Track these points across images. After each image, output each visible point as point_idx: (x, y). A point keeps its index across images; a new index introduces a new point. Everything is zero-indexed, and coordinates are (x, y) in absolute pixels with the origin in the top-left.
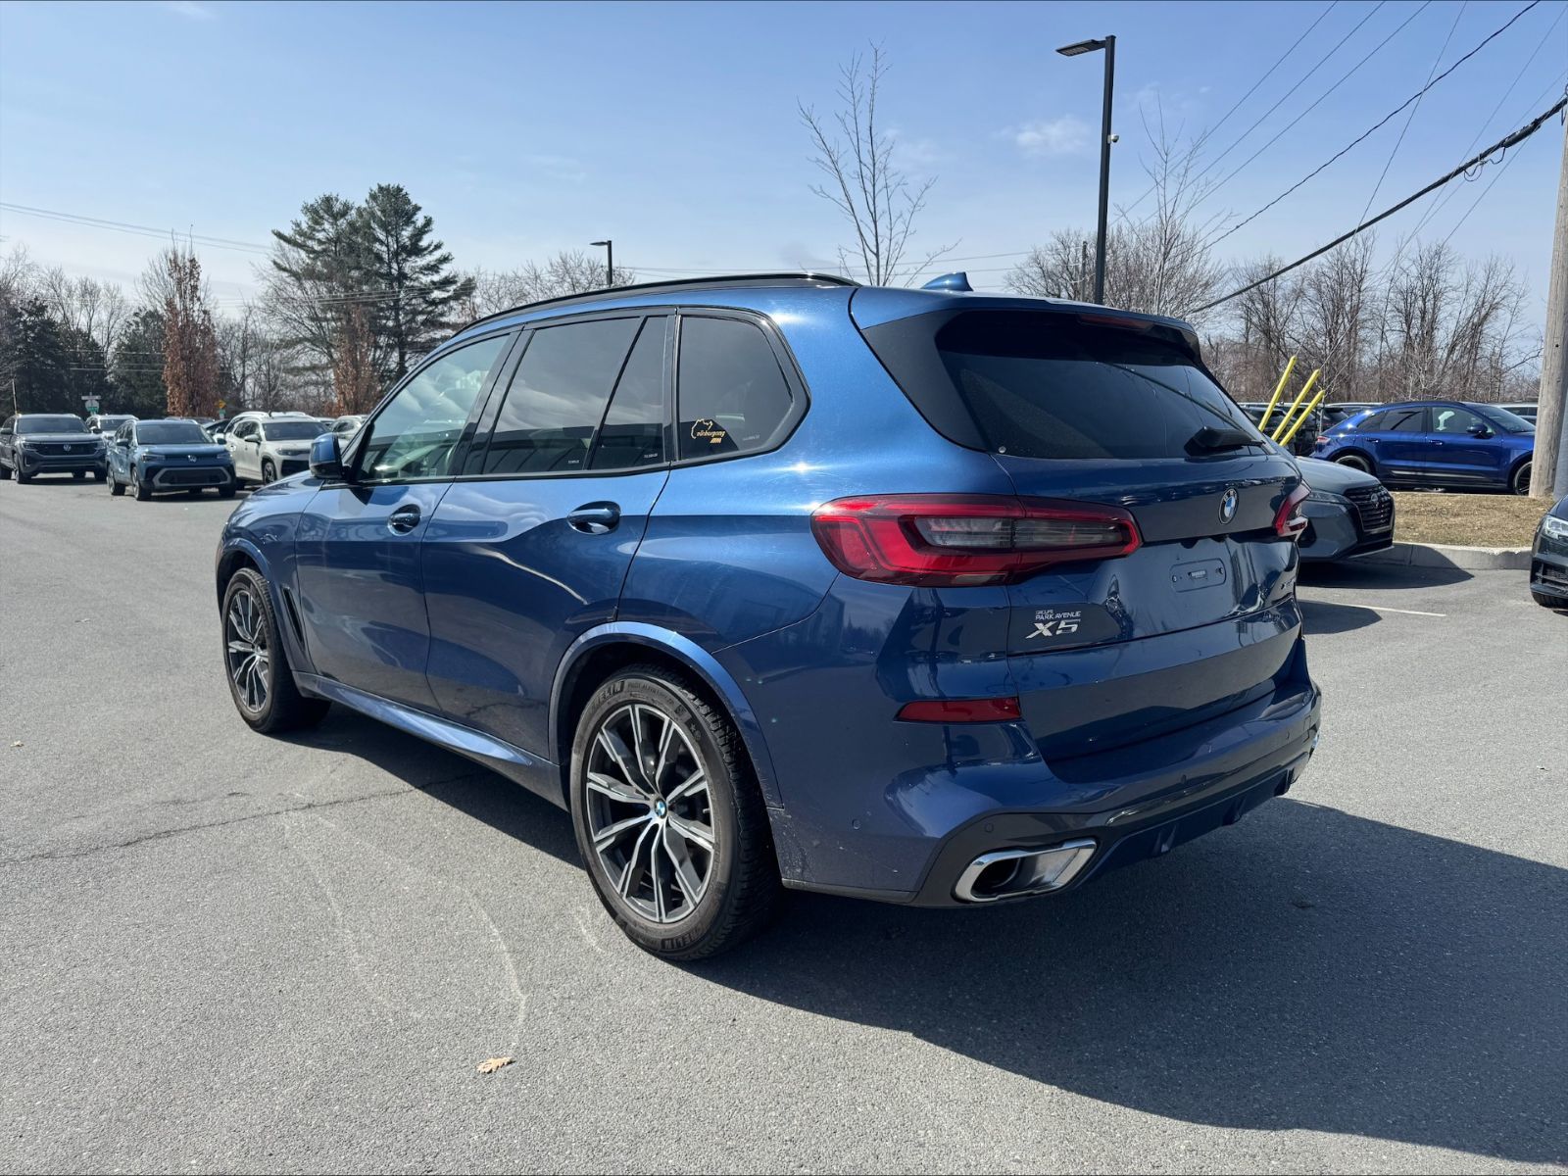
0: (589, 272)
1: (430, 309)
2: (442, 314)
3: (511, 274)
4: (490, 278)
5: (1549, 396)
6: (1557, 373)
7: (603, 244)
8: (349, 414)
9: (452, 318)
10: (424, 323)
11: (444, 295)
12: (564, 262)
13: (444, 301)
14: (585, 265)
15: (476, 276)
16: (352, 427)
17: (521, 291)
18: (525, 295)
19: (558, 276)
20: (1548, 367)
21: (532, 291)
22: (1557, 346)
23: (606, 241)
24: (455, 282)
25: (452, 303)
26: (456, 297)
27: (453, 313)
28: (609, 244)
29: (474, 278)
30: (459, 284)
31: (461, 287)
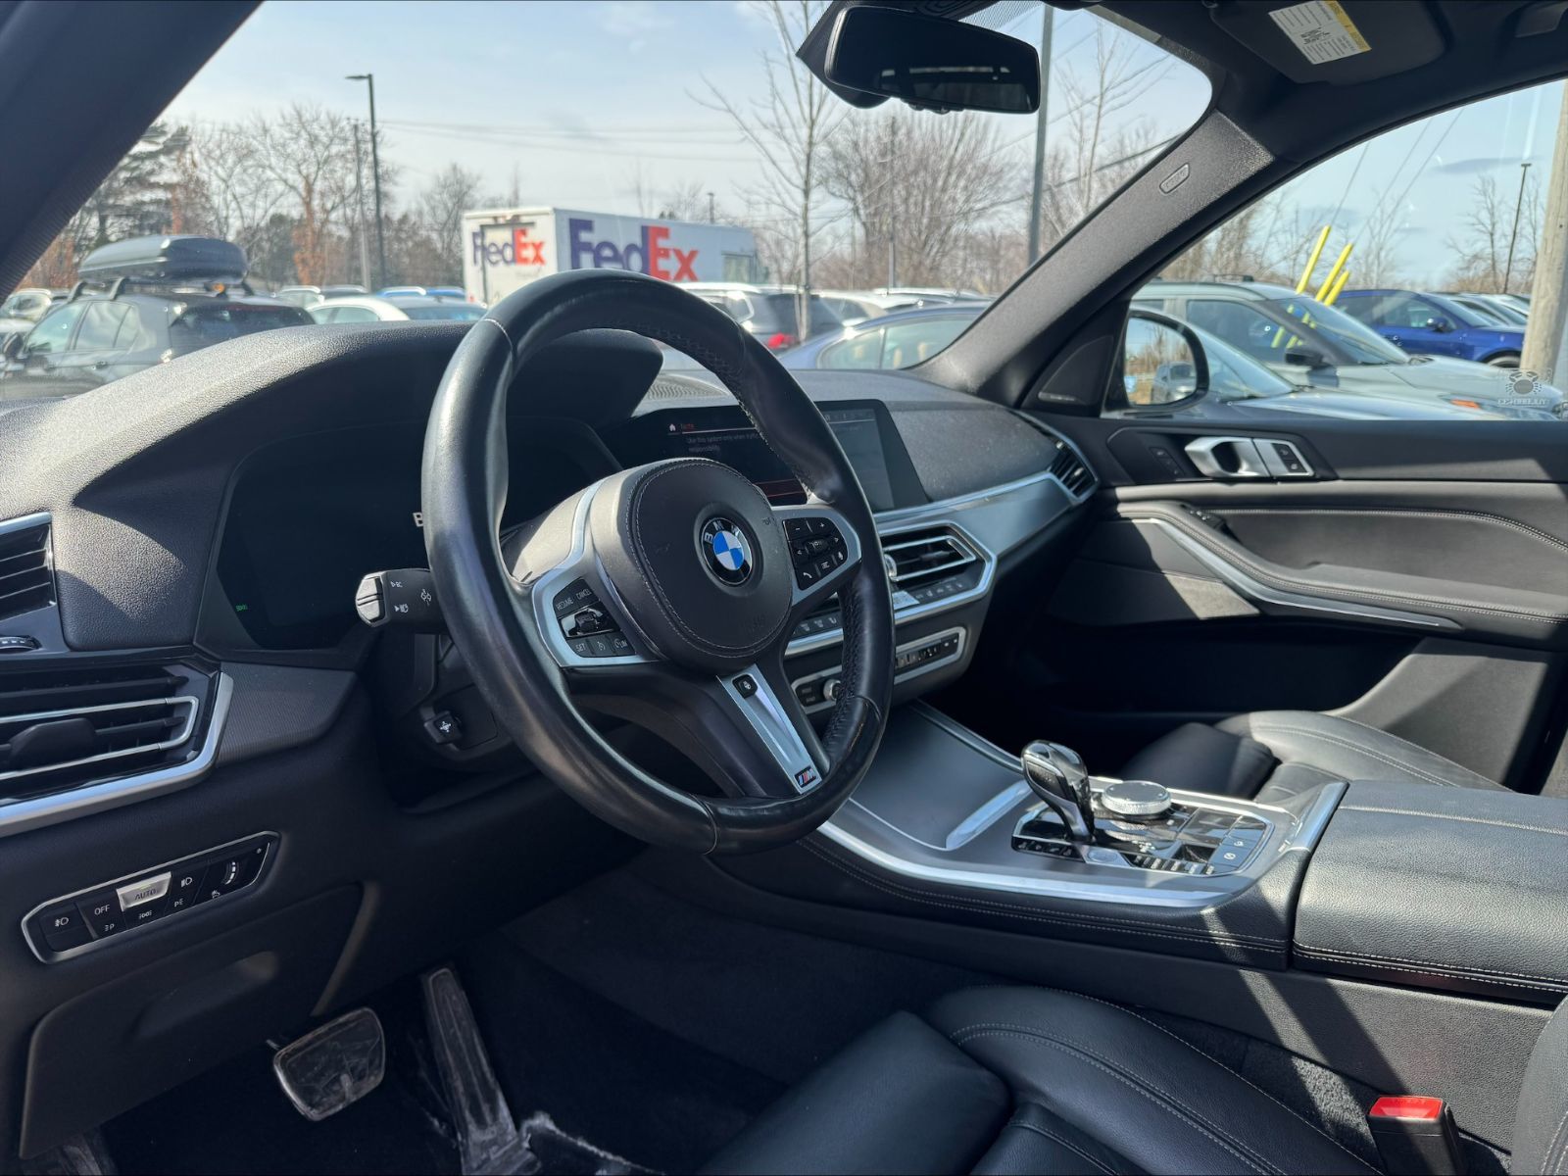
0: (328, 127)
1: (135, 164)
2: (152, 173)
3: (233, 127)
4: (208, 127)
5: (1549, 286)
6: (1559, 258)
7: (361, 78)
8: (36, 287)
9: (166, 177)
10: (128, 181)
11: (152, 148)
12: (300, 116)
13: (152, 155)
14: (323, 117)
15: (190, 125)
16: (37, 305)
17: (247, 147)
18: (252, 152)
19: (292, 131)
20: (1549, 251)
21: (261, 148)
22: (1561, 226)
23: (365, 74)
24: (164, 133)
25: (163, 159)
26: (167, 150)
27: (166, 171)
28: (370, 77)
29: (187, 128)
30: (169, 136)
31: (170, 140)
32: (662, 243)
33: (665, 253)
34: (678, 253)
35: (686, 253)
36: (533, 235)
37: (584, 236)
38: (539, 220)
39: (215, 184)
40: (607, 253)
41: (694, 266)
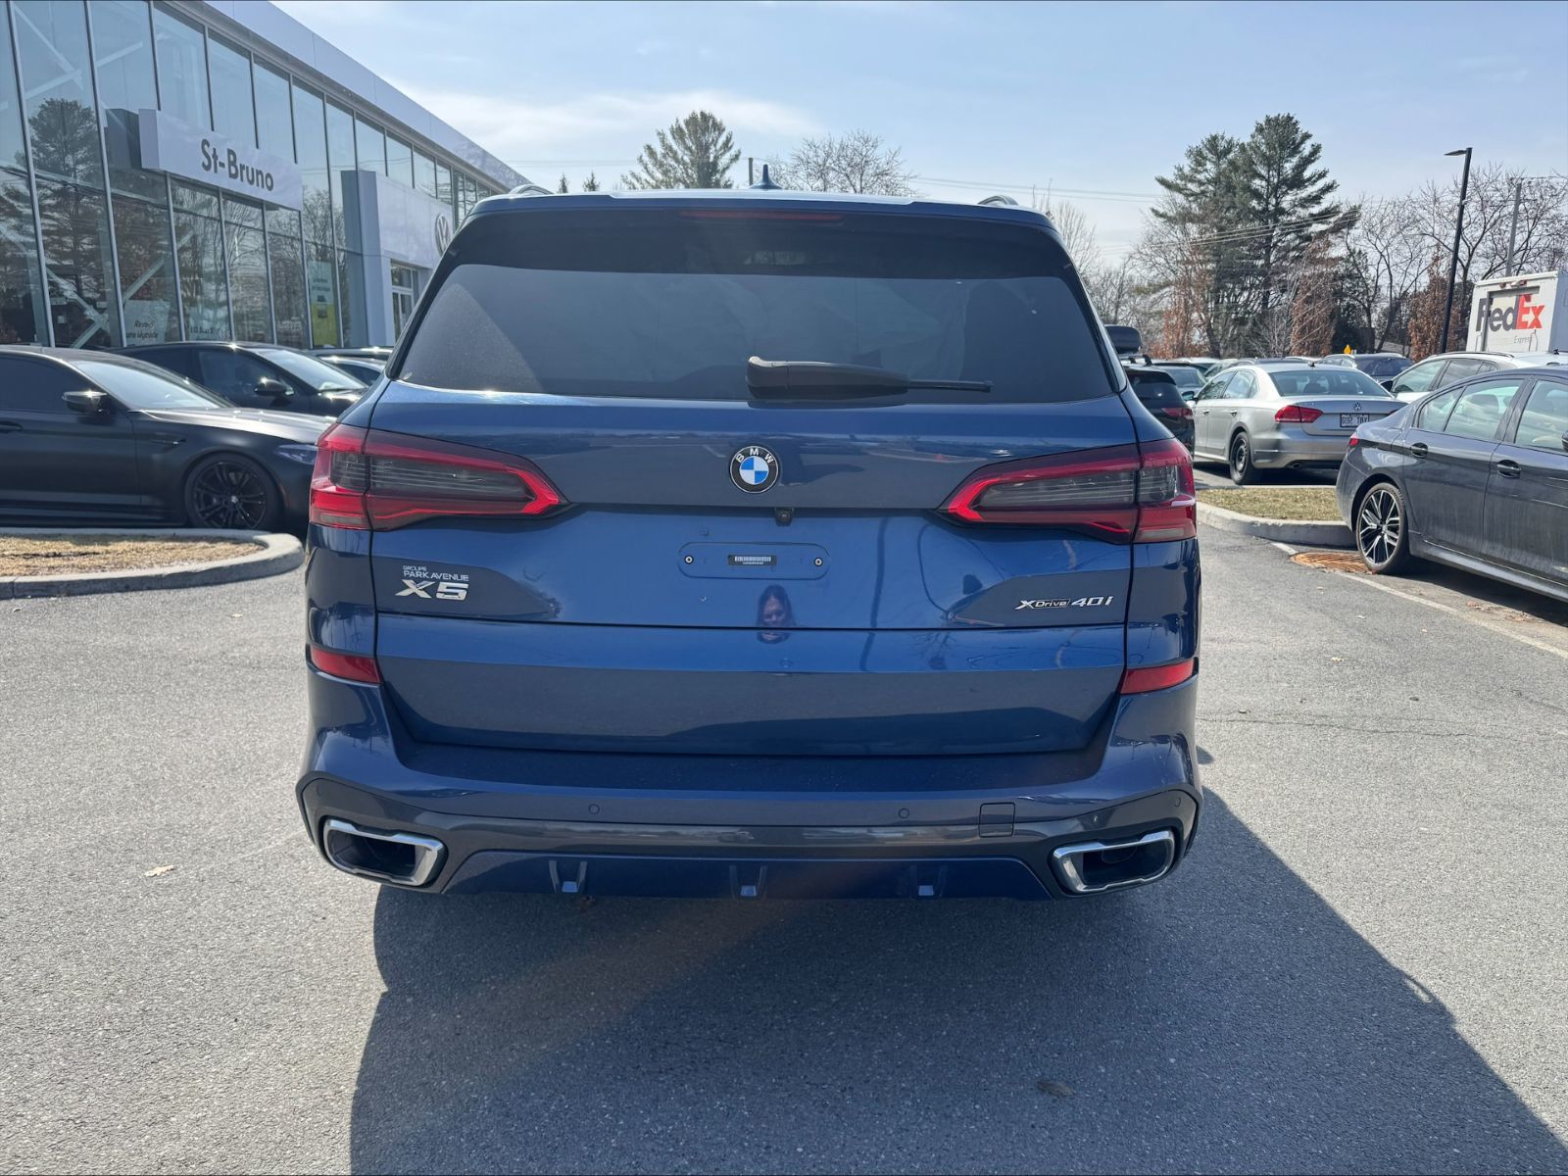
1: (1304, 244)
2: (1318, 250)
3: (1401, 198)
4: (1376, 206)
9: (1328, 253)
10: (1295, 260)
11: (1323, 228)
13: (1322, 234)
15: (1361, 203)
24: (1336, 213)
25: (1331, 238)
26: (1336, 230)
29: (1359, 206)
30: (1341, 215)
31: (1343, 218)
36: (1536, 300)
39: (1373, 256)
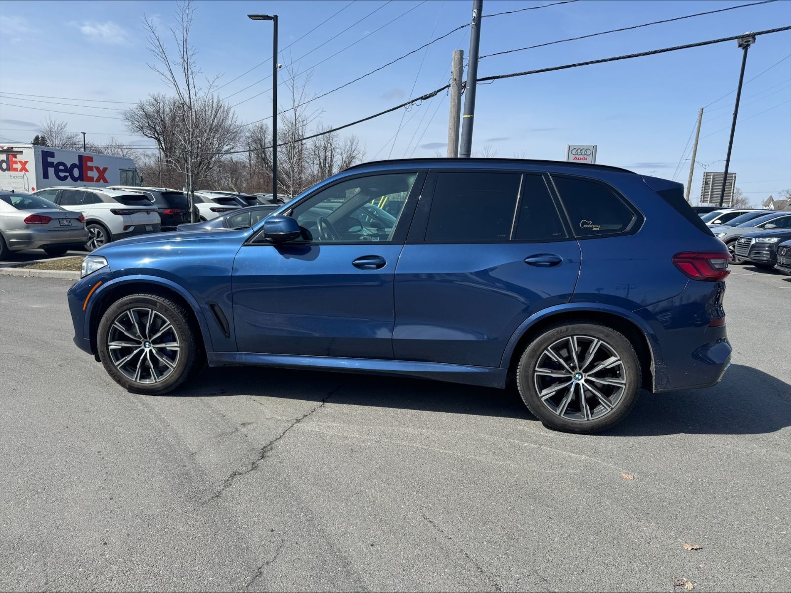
32: (89, 164)
33: (91, 169)
34: (98, 169)
35: (101, 169)
37: (50, 159)
38: (24, 151)
40: (61, 167)
41: (106, 175)
